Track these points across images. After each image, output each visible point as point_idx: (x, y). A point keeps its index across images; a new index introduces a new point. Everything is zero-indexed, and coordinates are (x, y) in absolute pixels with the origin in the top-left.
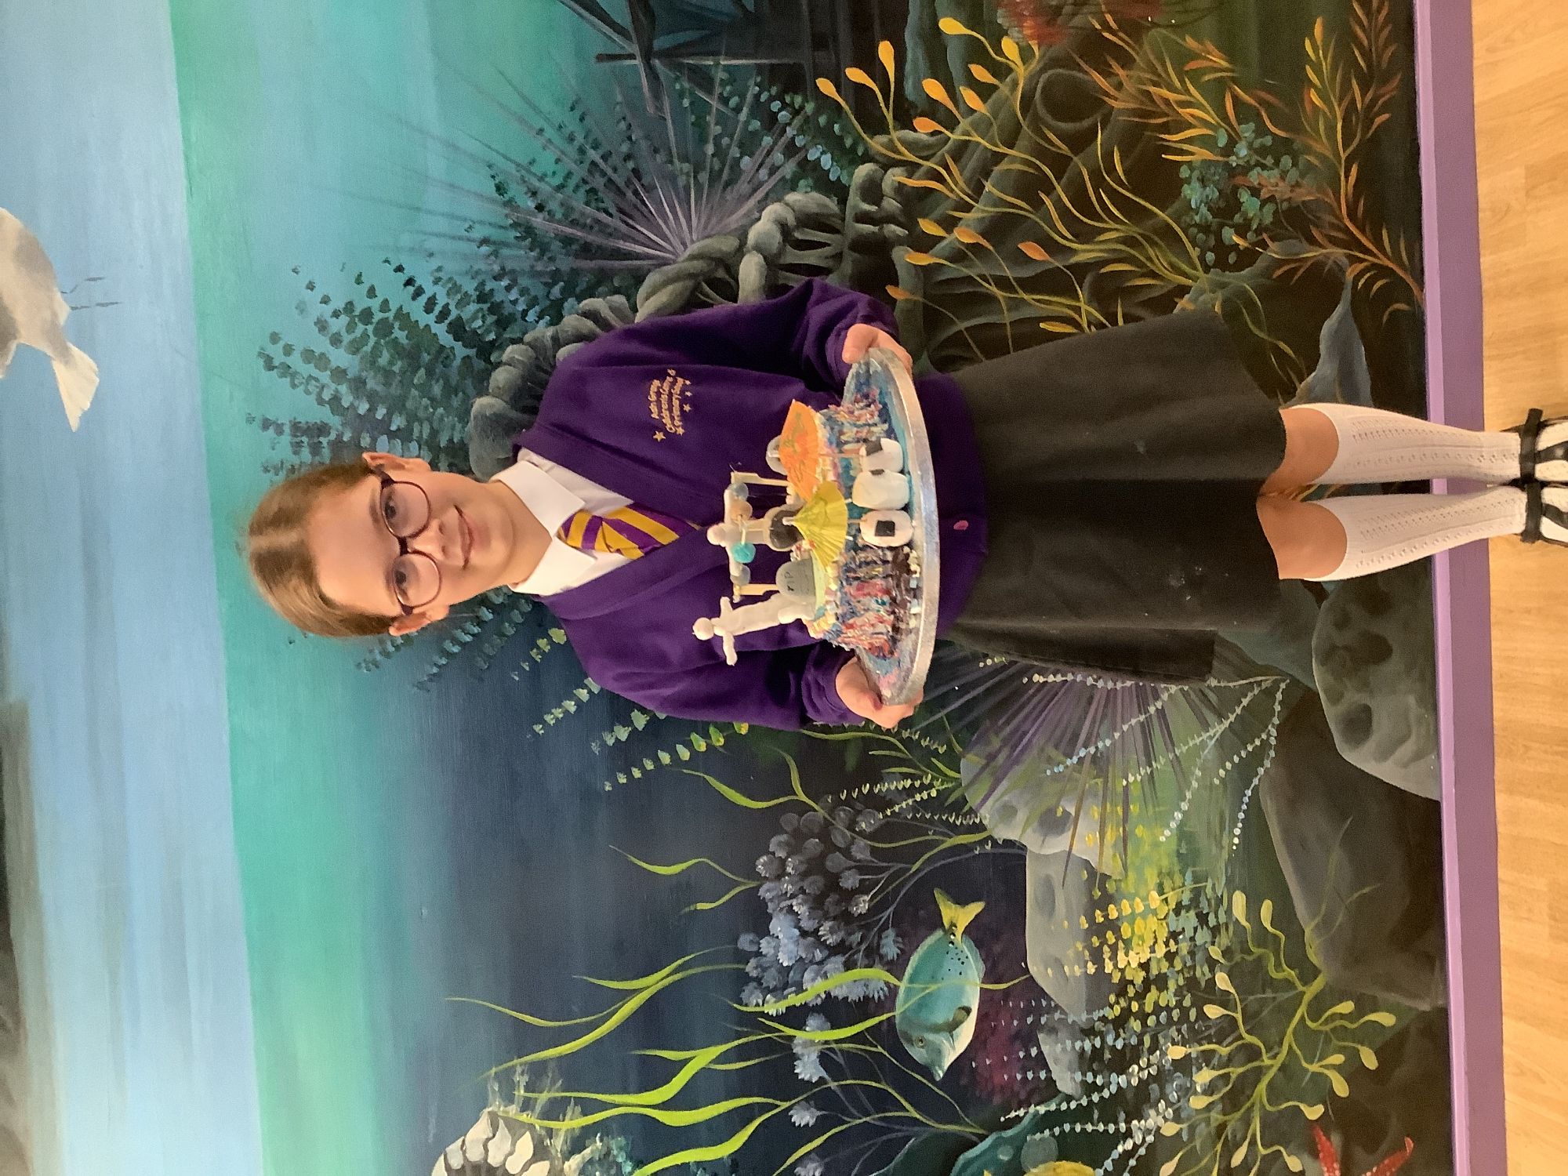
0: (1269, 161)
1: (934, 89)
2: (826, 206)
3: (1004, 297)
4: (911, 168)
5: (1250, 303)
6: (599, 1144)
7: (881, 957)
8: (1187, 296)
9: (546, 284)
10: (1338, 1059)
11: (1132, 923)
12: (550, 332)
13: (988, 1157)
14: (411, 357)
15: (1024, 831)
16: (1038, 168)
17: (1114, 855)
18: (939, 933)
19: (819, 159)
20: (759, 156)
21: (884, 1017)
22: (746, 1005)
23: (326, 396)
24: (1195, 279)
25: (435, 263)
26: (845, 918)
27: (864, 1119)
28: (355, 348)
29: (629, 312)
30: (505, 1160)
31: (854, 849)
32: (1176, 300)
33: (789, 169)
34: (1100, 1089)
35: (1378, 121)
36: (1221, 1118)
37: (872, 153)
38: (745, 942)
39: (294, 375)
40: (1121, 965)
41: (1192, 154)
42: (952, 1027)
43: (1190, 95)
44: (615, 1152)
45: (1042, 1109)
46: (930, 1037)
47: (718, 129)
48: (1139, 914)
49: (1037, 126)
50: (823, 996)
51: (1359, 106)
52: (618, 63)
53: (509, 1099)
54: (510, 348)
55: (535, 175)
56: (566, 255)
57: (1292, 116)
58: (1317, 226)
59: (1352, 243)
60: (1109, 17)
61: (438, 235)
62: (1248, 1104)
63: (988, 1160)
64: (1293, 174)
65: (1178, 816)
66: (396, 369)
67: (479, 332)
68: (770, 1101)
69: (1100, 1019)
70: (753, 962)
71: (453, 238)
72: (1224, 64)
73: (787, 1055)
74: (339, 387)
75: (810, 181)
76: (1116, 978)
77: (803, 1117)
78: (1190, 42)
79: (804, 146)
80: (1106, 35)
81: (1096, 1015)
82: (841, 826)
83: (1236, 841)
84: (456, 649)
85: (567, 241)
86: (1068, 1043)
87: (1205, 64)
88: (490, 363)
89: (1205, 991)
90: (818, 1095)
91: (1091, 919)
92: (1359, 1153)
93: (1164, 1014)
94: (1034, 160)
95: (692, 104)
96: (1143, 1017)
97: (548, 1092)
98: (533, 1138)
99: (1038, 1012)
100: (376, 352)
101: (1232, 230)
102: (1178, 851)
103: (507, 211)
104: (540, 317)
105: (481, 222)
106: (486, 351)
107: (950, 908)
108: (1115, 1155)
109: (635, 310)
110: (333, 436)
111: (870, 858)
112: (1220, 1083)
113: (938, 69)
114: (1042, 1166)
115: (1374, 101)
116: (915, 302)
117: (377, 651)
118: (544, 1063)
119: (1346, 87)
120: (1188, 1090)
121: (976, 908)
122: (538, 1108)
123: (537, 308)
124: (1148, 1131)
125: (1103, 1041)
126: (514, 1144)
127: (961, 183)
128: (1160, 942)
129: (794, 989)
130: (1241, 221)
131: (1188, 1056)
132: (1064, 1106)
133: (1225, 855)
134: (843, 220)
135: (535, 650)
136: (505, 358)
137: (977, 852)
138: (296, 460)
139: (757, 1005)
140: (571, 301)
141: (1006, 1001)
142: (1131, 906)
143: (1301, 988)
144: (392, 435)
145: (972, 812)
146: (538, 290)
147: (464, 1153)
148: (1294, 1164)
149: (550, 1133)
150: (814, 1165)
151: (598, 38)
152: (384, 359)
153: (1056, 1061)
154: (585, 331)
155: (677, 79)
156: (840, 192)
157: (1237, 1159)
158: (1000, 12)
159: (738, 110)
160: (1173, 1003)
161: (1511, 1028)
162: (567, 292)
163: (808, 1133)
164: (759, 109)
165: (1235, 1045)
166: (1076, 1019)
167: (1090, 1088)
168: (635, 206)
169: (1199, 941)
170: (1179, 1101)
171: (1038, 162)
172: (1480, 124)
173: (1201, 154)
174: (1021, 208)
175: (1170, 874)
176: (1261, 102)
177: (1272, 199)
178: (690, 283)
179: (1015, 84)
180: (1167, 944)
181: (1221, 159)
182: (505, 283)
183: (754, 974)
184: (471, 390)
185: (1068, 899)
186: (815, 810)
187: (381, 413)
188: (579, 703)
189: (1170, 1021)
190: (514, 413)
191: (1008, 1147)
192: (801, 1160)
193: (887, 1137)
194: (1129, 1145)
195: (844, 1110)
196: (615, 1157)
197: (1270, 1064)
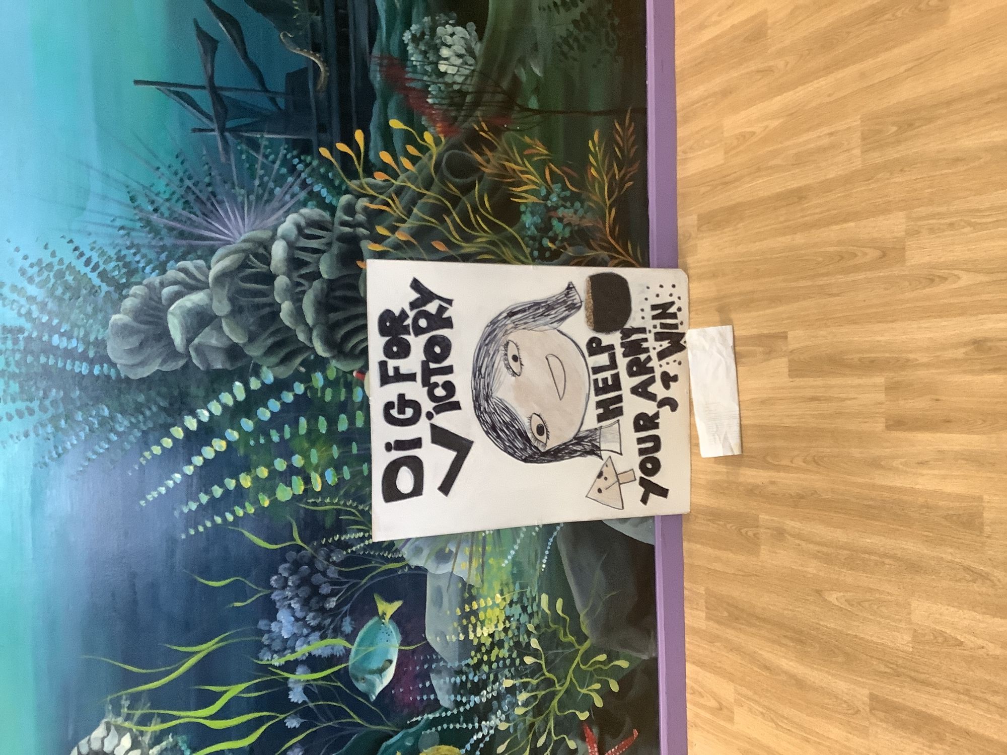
0: (568, 204)
1: (386, 157)
2: (322, 216)
4: (372, 199)
6: (171, 739)
7: (342, 632)
9: (157, 252)
10: (597, 686)
11: (485, 612)
12: (159, 279)
13: (399, 744)
14: (75, 291)
15: (426, 561)
16: (442, 202)
17: (477, 575)
18: (376, 619)
19: (320, 191)
20: (285, 187)
21: (343, 666)
22: (262, 660)
23: (23, 311)
25: (92, 239)
26: (322, 611)
27: (330, 724)
28: (41, 285)
29: (207, 270)
30: (114, 749)
31: (328, 571)
33: (302, 195)
34: (464, 704)
35: (627, 185)
36: (532, 720)
37: (350, 189)
38: (262, 625)
39: (4, 300)
40: (478, 635)
41: (526, 198)
42: (381, 671)
43: (526, 167)
44: (180, 744)
45: (431, 716)
46: (368, 677)
47: (261, 172)
48: (490, 607)
49: (443, 180)
50: (307, 655)
51: (617, 177)
52: (204, 133)
53: (118, 714)
54: (134, 288)
55: (153, 192)
56: (170, 237)
57: (581, 183)
58: (593, 239)
59: (611, 248)
60: (484, 125)
61: (94, 223)
62: (547, 712)
63: (400, 746)
64: (581, 212)
65: (513, 552)
66: (67, 296)
67: (116, 278)
68: (273, 714)
69: (465, 665)
70: (266, 636)
71: (103, 225)
72: (545, 152)
73: (284, 688)
74: (31, 307)
75: (315, 203)
76: (475, 643)
77: (293, 723)
78: (527, 140)
79: (311, 184)
80: (481, 133)
81: (463, 663)
82: (321, 558)
83: (544, 566)
84: (94, 457)
85: (171, 229)
86: (447, 679)
87: (535, 151)
88: (122, 295)
89: (525, 649)
90: (302, 711)
91: (463, 609)
92: (608, 738)
93: (501, 662)
94: (440, 197)
95: (247, 157)
96: (490, 663)
97: (142, 710)
98: (131, 737)
99: (431, 661)
100: (54, 288)
101: (548, 240)
102: (512, 572)
103: (136, 211)
104: (153, 270)
105: (121, 217)
106: (121, 288)
107: (383, 604)
108: (472, 741)
109: (209, 268)
110: (26, 334)
111: (337, 577)
112: (532, 700)
113: (389, 146)
114: (429, 749)
115: (625, 175)
117: (46, 458)
118: (140, 693)
119: (610, 167)
120: (514, 704)
121: (397, 604)
122: (135, 719)
123: (152, 266)
124: (491, 728)
125: (467, 678)
126: (120, 740)
127: (400, 208)
128: (501, 622)
129: (290, 651)
130: (553, 235)
131: (514, 685)
132: (444, 714)
133: (538, 573)
134: (333, 224)
135: (142, 458)
136: (131, 292)
137: (399, 573)
139: (268, 660)
140: (172, 263)
141: (413, 656)
142: (486, 603)
143: (577, 646)
144: (62, 335)
145: (398, 551)
146: (152, 255)
147: (90, 745)
148: (572, 745)
149: (140, 735)
150: (298, 750)
151: (193, 119)
152: (59, 291)
153: (440, 689)
154: (179, 279)
155: (239, 144)
156: (332, 209)
157: (541, 742)
158: (423, 118)
159: (274, 162)
160: (507, 655)
161: (690, 668)
162: (169, 258)
163: (294, 732)
164: (285, 162)
165: (541, 678)
166: (452, 665)
167: (458, 704)
168: (212, 212)
169: (522, 621)
170: (508, 710)
171: (443, 199)
172: (680, 190)
173: (532, 199)
174: (432, 223)
175: (507, 584)
176: (564, 172)
177: (569, 224)
178: (242, 255)
179: (431, 156)
180: (504, 622)
181: (541, 202)
182: (133, 251)
183: (266, 642)
184: (110, 311)
185: (450, 599)
186: (306, 549)
187: (55, 322)
188: (168, 488)
189: (505, 666)
190: (135, 324)
191: (411, 738)
192: (290, 747)
193: (342, 733)
194: (480, 735)
195: (317, 719)
196: (180, 747)
197: (560, 689)
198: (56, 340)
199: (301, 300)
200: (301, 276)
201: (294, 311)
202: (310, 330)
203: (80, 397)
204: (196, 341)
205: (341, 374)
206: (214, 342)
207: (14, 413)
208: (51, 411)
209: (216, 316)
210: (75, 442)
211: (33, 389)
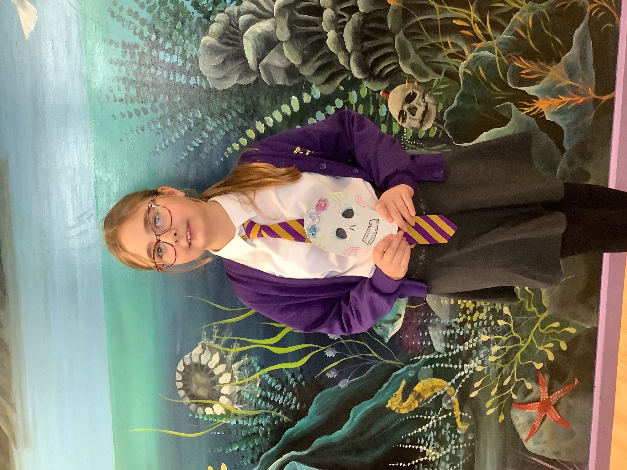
3: (438, 7)
5: (544, 18)
6: (246, 359)
8: (518, 13)
10: (551, 345)
12: (236, 9)
13: (404, 374)
14: (176, 16)
23: (137, 31)
24: (522, 5)
27: (356, 356)
28: (150, 10)
30: (208, 363)
32: (513, 14)
34: (452, 351)
39: (123, 21)
42: (393, 322)
44: (253, 362)
45: (428, 357)
46: (384, 325)
53: (211, 339)
54: (219, 15)
62: (512, 361)
63: (405, 376)
66: (168, 20)
67: (205, 6)
68: (317, 346)
69: (454, 322)
74: (143, 28)
76: (462, 307)
77: (330, 353)
81: (453, 321)
84: (192, 149)
86: (441, 331)
88: (210, 21)
89: (498, 314)
90: (337, 345)
92: (555, 383)
93: (481, 322)
96: (472, 323)
97: (227, 336)
98: (220, 355)
99: (429, 318)
100: (159, 13)
104: (232, 1)
106: (208, 15)
108: (456, 377)
109: (274, 1)
110: (140, 50)
112: (502, 351)
114: (426, 380)
116: (399, 7)
117: (158, 147)
118: (225, 325)
120: (489, 353)
122: (222, 343)
124: (471, 369)
125: (455, 331)
126: (212, 357)
131: (489, 340)
132: (437, 356)
135: (226, 152)
136: (216, 19)
138: (124, 59)
141: (416, 313)
143: (538, 316)
144: (166, 51)
147: (191, 359)
149: (227, 353)
150: (334, 373)
152: (163, 16)
153: (435, 338)
154: (252, 9)
157: (506, 383)
160: (485, 318)
163: (332, 360)
165: (509, 336)
166: (444, 322)
167: (447, 350)
170: (484, 357)
184: (200, 33)
187: (161, 41)
189: (483, 325)
190: (219, 45)
191: (413, 371)
192: (328, 370)
193: (364, 363)
194: (462, 373)
195: (347, 352)
196: (253, 364)
197: (523, 345)
198: (162, 55)
199: (342, 30)
200: (342, 10)
201: (337, 39)
202: (349, 55)
203: (180, 102)
204: (264, 61)
205: (370, 93)
206: (277, 62)
207: (133, 113)
208: (160, 112)
209: (279, 41)
210: (178, 137)
211: (147, 94)
